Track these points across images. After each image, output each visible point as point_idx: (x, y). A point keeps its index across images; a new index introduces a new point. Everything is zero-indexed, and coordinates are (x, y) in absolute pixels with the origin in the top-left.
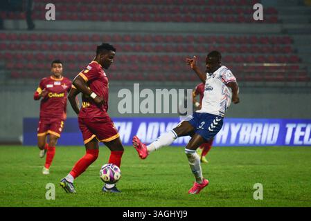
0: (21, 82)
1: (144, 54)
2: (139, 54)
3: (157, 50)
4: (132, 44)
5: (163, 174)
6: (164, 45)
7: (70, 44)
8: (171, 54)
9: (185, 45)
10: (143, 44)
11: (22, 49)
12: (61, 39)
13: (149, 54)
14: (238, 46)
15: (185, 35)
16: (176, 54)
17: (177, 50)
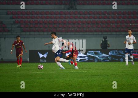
0: (28, 33)
1: (84, 20)
2: (82, 20)
3: (90, 18)
4: (79, 16)
5: (94, 75)
6: (93, 16)
7: (50, 16)
8: (96, 20)
9: (103, 16)
10: (83, 16)
11: (28, 19)
12: (46, 13)
13: (86, 20)
14: (127, 15)
15: (103, 11)
16: (99, 20)
17: (100, 18)
